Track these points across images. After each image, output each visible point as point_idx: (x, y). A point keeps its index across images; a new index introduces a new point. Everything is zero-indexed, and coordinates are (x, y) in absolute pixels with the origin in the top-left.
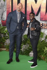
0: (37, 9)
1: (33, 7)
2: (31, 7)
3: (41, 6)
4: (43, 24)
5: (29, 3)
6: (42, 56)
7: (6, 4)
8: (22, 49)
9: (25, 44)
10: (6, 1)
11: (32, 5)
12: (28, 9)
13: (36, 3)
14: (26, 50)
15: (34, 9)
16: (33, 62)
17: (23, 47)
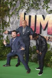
0: (45, 25)
1: (41, 23)
2: (40, 23)
3: (48, 23)
4: (49, 37)
5: (38, 20)
6: (49, 64)
7: (19, 21)
8: (32, 58)
9: (34, 54)
10: (19, 19)
11: (41, 22)
12: (37, 25)
13: (44, 20)
14: (35, 58)
15: (42, 25)
16: (40, 70)
17: (32, 56)
